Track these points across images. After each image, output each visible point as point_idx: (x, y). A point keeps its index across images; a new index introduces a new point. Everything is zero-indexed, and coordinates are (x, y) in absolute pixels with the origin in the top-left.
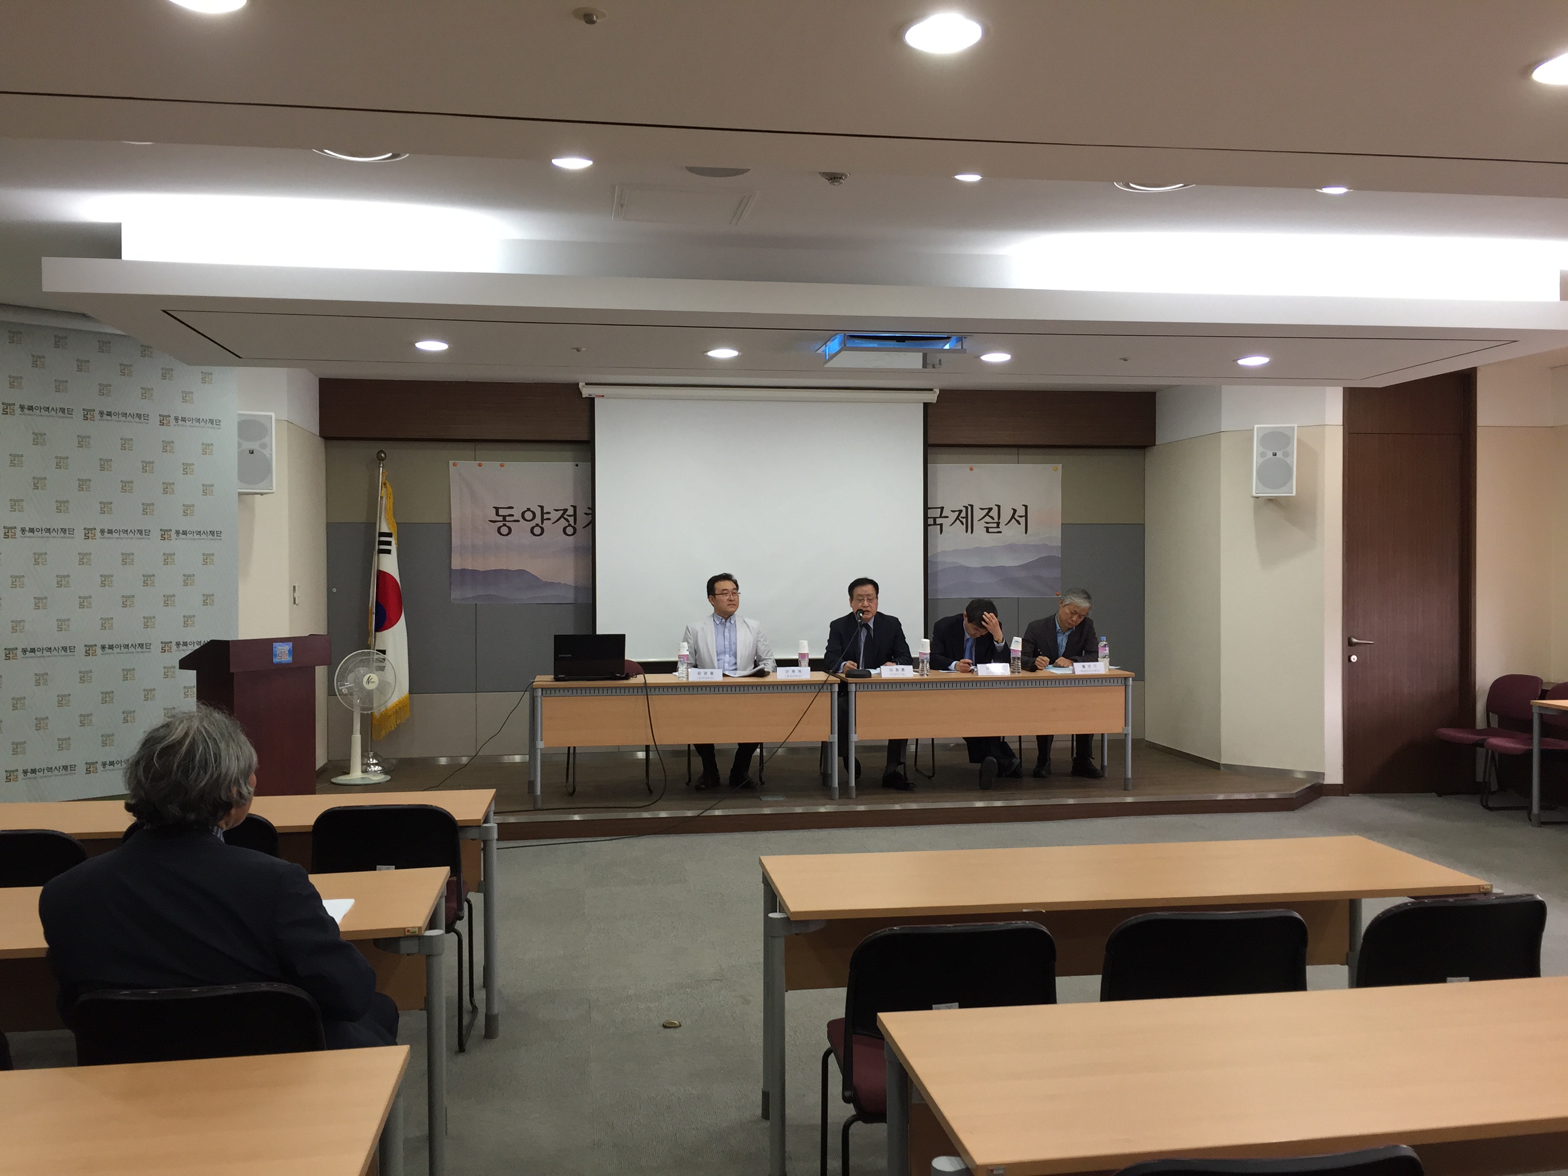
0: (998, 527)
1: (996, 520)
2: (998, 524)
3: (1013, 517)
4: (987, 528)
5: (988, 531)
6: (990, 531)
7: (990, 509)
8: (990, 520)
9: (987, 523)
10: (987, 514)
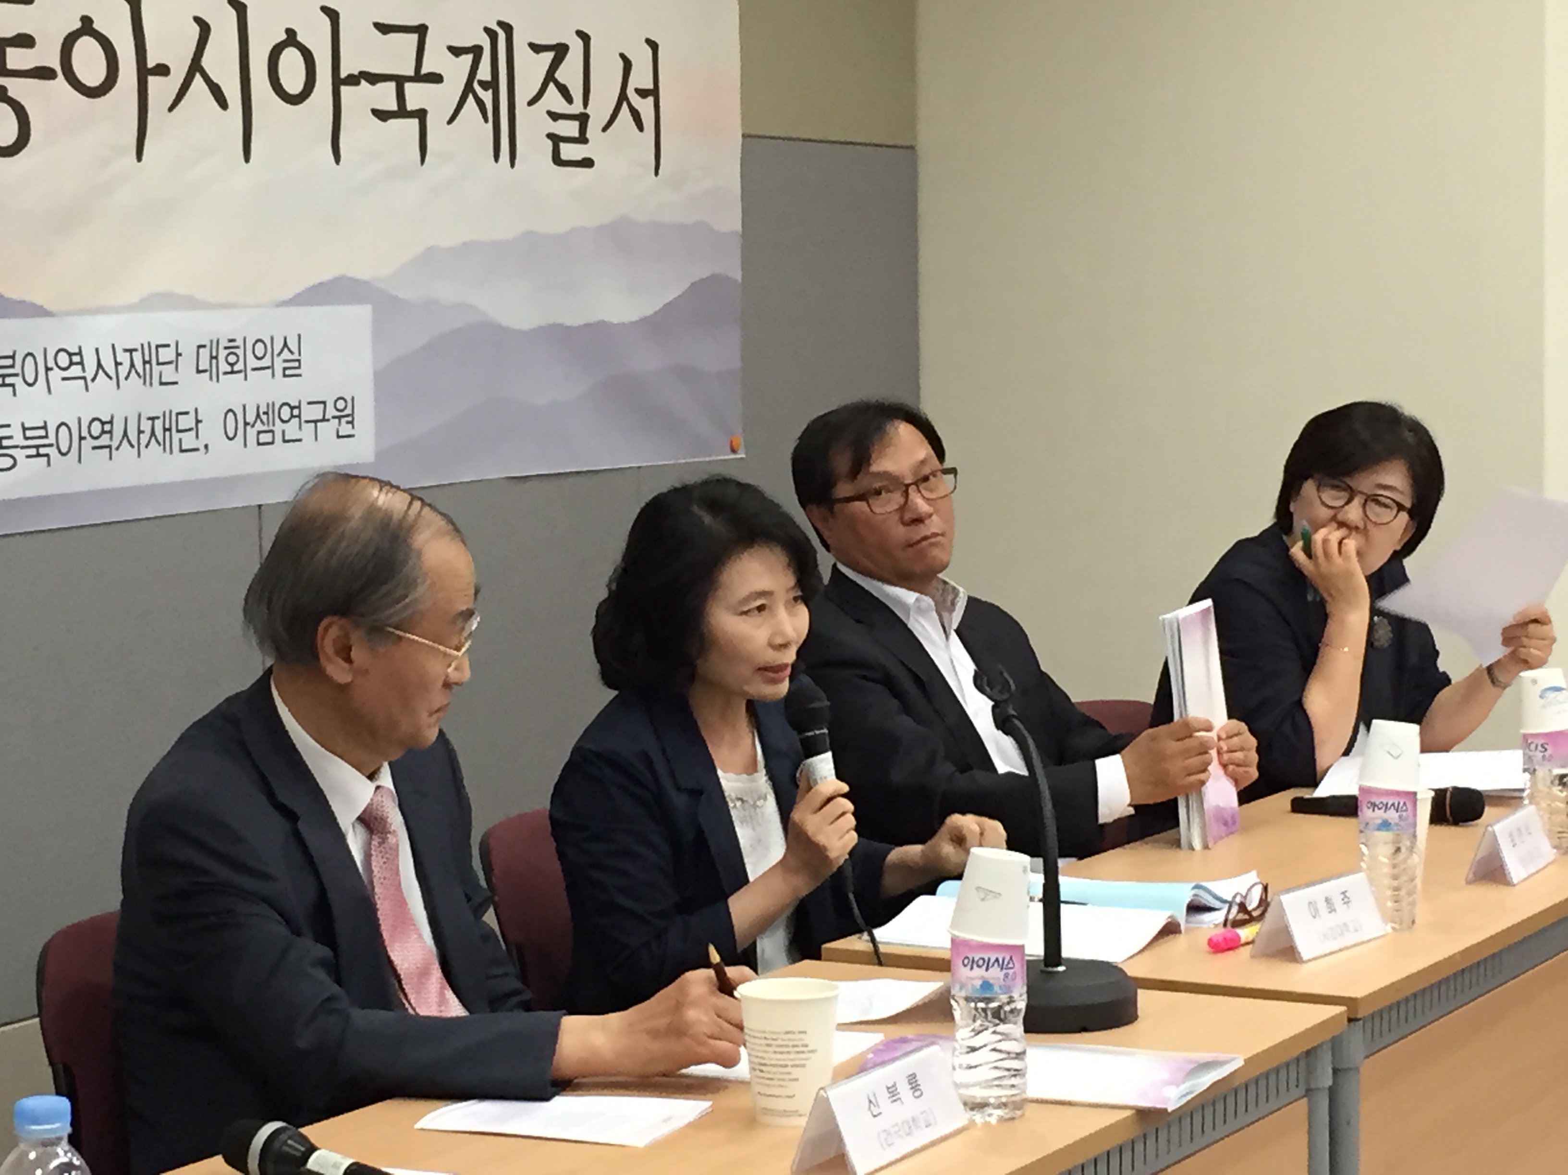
0: (582, 139)
1: (577, 108)
2: (583, 119)
3: (623, 97)
4: (556, 139)
5: (557, 160)
6: (564, 156)
7: (560, 51)
8: (560, 105)
9: (555, 116)
10: (550, 77)
